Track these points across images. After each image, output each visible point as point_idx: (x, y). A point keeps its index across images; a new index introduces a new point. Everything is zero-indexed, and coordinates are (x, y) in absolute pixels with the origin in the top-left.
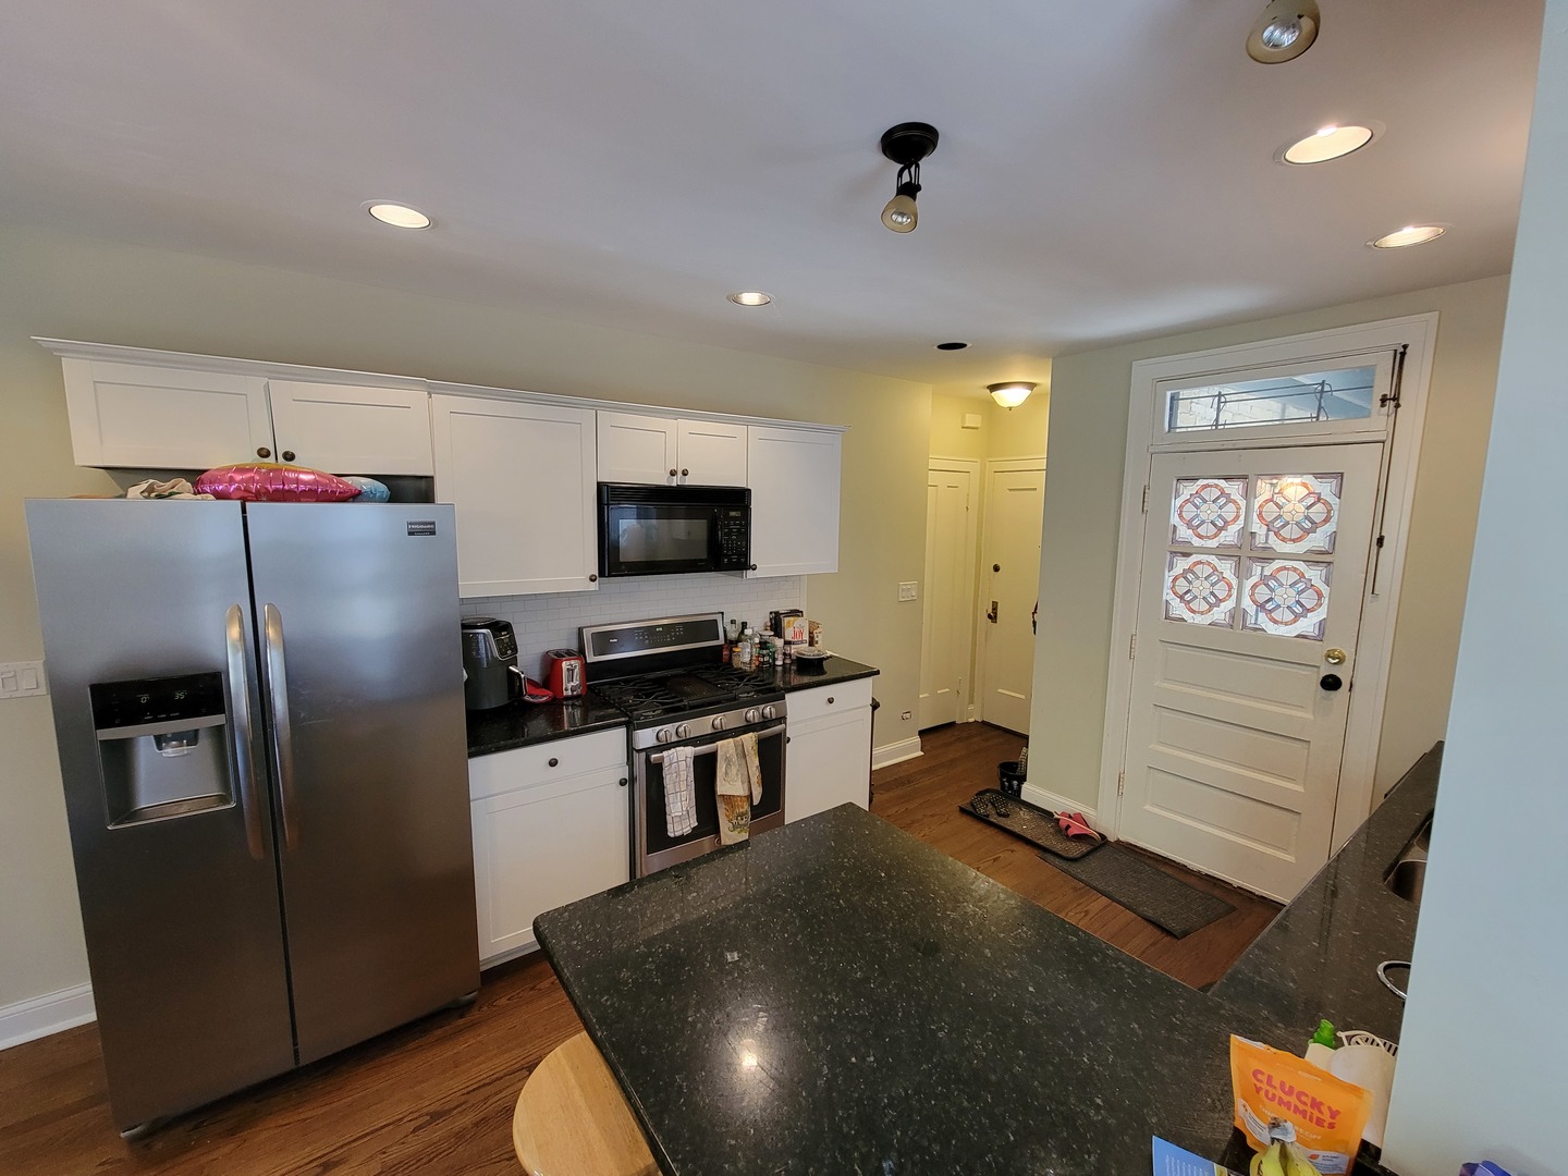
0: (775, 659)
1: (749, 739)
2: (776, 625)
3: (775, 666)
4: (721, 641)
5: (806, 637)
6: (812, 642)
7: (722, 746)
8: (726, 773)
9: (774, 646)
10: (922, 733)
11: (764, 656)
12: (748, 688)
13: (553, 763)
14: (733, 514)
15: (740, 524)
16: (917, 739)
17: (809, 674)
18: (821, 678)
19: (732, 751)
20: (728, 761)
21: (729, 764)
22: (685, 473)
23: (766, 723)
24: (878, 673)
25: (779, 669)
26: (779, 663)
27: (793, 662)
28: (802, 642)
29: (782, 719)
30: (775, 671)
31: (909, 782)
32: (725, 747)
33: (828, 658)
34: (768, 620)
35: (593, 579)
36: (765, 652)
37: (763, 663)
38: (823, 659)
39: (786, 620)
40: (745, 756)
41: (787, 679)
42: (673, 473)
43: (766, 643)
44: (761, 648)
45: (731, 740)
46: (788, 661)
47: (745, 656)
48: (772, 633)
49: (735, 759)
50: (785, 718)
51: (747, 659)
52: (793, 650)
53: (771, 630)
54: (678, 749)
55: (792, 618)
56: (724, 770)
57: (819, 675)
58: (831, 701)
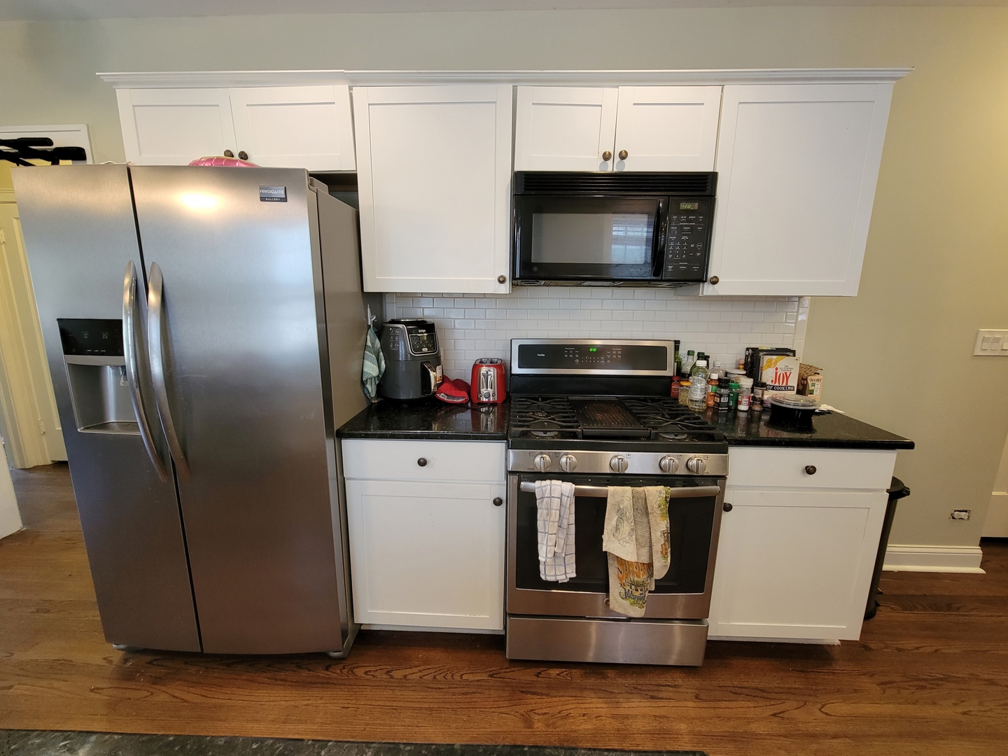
0: (737, 403)
1: (657, 494)
2: (752, 364)
3: (736, 410)
4: (669, 372)
5: (793, 382)
6: (802, 389)
7: (614, 493)
8: (617, 529)
9: (739, 387)
10: (986, 542)
11: (721, 396)
12: (677, 428)
13: (422, 463)
14: (685, 206)
15: (696, 221)
16: (977, 551)
17: (784, 429)
18: (805, 436)
19: (627, 503)
20: (621, 512)
21: (621, 519)
22: (623, 156)
23: (690, 479)
24: (910, 446)
25: (742, 415)
26: (743, 407)
27: (764, 410)
28: (786, 388)
29: (719, 479)
30: (735, 417)
31: (949, 607)
32: (618, 496)
33: (822, 413)
34: (744, 357)
35: (502, 280)
36: (723, 391)
37: (719, 404)
38: (812, 412)
39: (766, 359)
40: (647, 514)
41: (753, 431)
42: (606, 157)
43: (728, 381)
44: (719, 386)
45: (629, 488)
46: (757, 408)
47: (696, 392)
48: (744, 372)
49: (630, 513)
50: (724, 478)
51: (698, 395)
52: (768, 396)
53: (745, 369)
54: (554, 482)
55: (775, 357)
56: (614, 523)
57: (801, 431)
58: (810, 470)
